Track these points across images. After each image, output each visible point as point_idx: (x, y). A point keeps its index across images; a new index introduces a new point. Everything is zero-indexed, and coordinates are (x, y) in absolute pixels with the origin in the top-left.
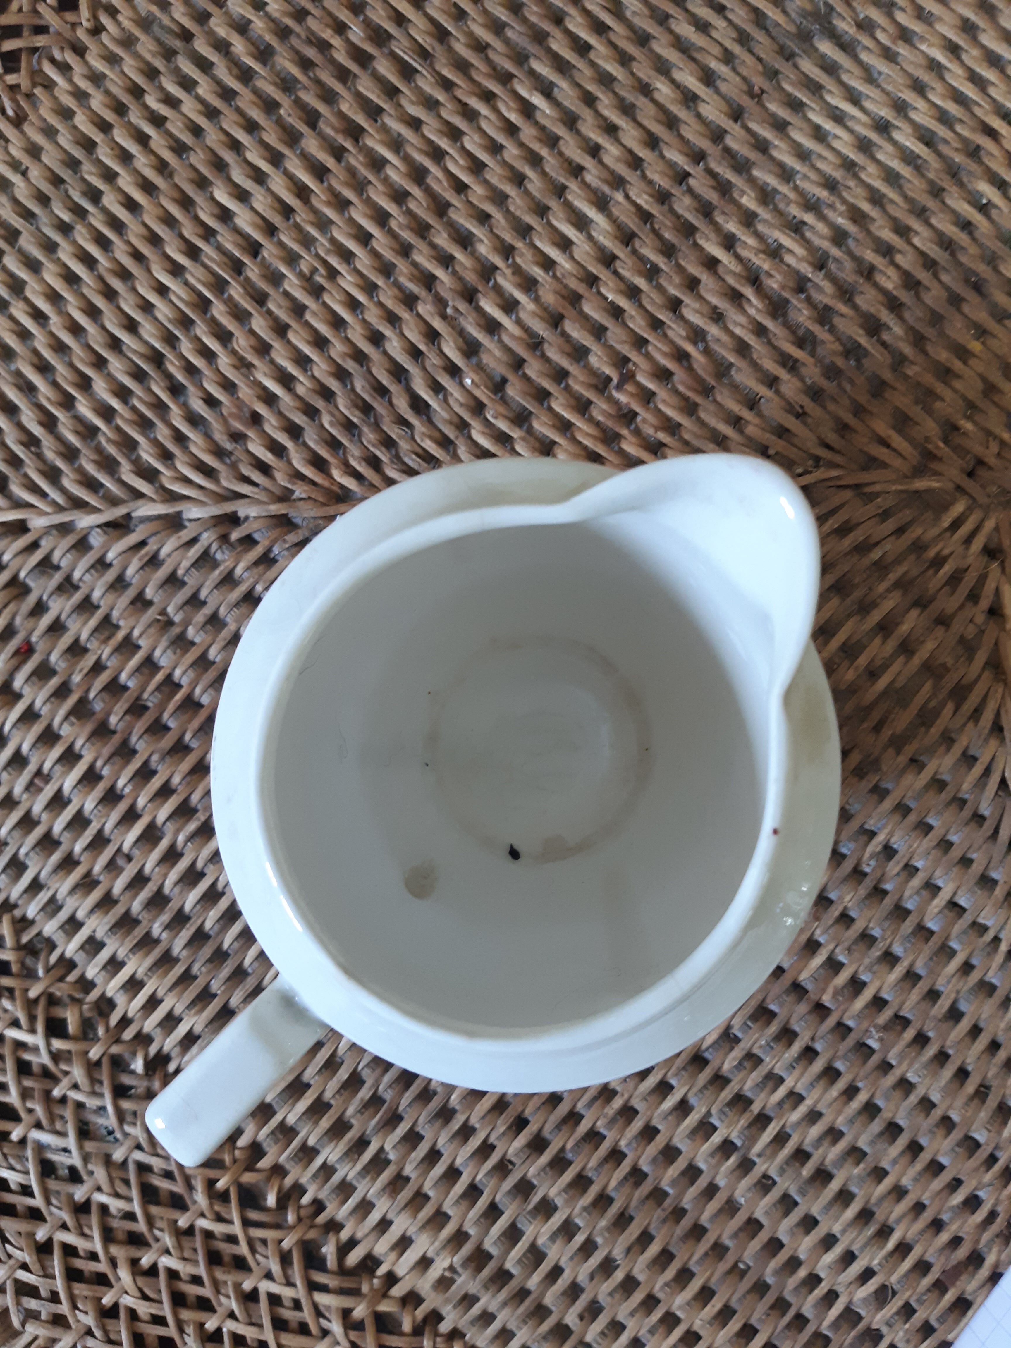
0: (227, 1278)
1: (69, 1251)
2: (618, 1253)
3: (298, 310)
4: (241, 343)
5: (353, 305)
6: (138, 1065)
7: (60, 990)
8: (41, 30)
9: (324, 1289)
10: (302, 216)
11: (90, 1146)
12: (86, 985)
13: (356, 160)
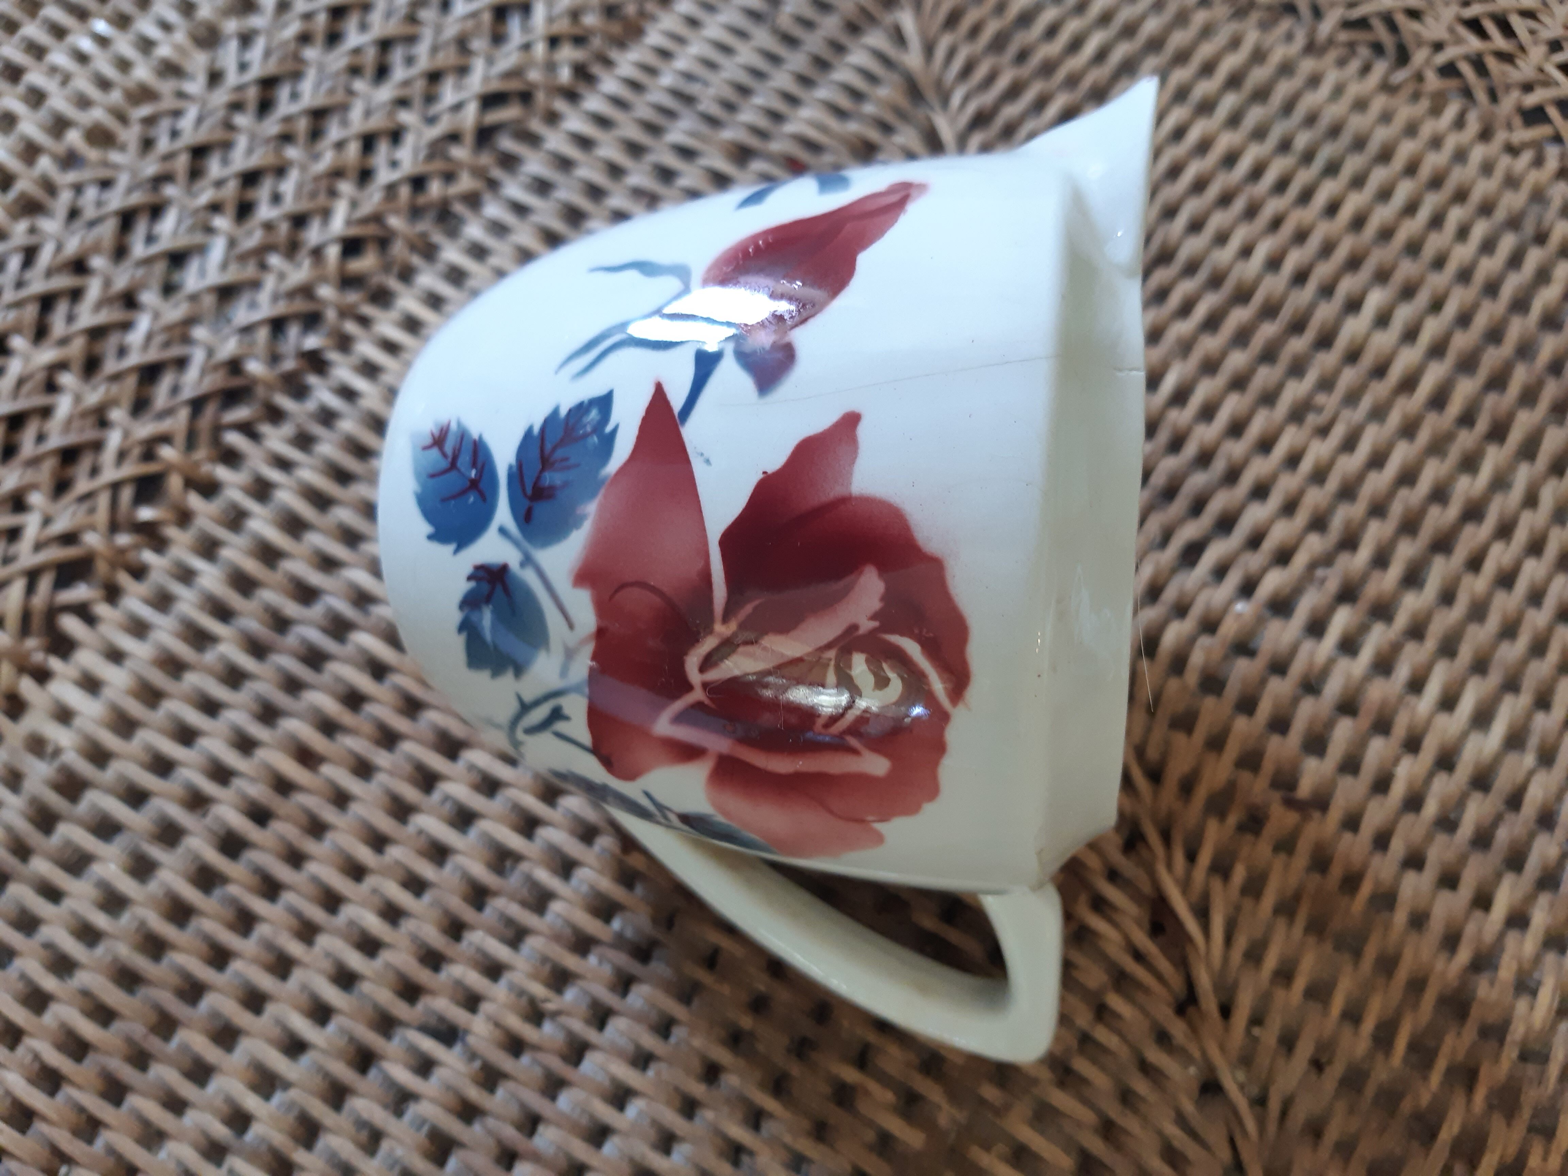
0: (46, 472)
1: (76, 295)
2: (83, 978)
3: (1269, 398)
4: (1210, 344)
5: (1293, 460)
6: (312, 342)
7: (398, 249)
8: (1493, 96)
9: (31, 589)
10: (1379, 390)
11: (209, 301)
12: (406, 275)
13: (1466, 439)
